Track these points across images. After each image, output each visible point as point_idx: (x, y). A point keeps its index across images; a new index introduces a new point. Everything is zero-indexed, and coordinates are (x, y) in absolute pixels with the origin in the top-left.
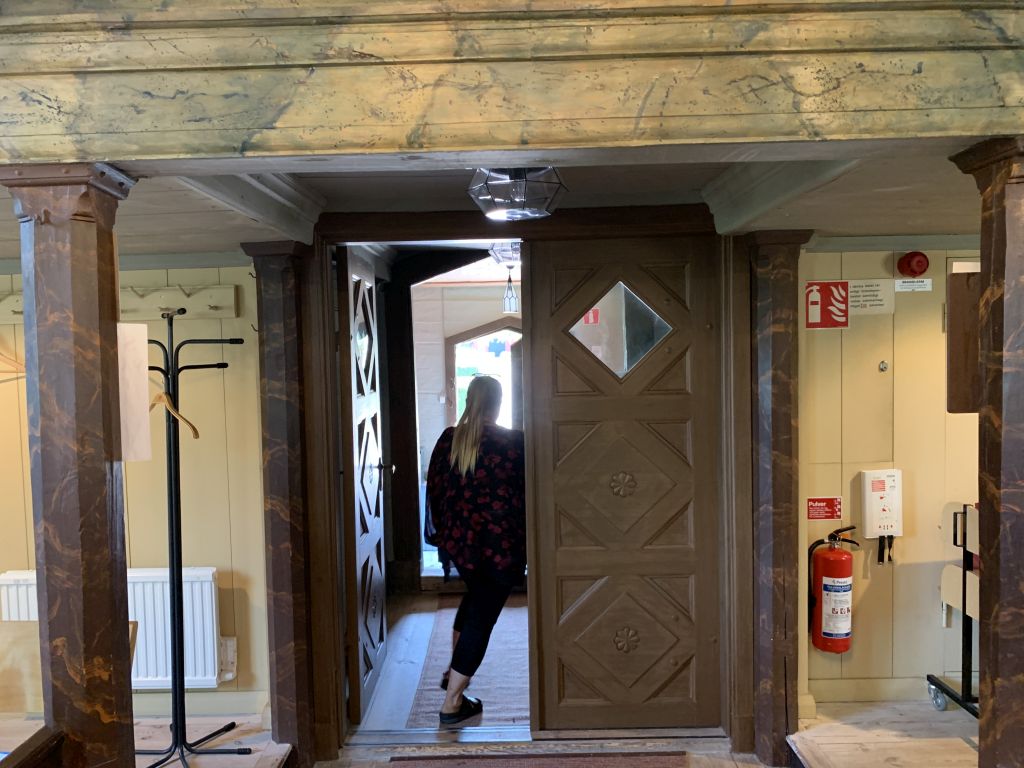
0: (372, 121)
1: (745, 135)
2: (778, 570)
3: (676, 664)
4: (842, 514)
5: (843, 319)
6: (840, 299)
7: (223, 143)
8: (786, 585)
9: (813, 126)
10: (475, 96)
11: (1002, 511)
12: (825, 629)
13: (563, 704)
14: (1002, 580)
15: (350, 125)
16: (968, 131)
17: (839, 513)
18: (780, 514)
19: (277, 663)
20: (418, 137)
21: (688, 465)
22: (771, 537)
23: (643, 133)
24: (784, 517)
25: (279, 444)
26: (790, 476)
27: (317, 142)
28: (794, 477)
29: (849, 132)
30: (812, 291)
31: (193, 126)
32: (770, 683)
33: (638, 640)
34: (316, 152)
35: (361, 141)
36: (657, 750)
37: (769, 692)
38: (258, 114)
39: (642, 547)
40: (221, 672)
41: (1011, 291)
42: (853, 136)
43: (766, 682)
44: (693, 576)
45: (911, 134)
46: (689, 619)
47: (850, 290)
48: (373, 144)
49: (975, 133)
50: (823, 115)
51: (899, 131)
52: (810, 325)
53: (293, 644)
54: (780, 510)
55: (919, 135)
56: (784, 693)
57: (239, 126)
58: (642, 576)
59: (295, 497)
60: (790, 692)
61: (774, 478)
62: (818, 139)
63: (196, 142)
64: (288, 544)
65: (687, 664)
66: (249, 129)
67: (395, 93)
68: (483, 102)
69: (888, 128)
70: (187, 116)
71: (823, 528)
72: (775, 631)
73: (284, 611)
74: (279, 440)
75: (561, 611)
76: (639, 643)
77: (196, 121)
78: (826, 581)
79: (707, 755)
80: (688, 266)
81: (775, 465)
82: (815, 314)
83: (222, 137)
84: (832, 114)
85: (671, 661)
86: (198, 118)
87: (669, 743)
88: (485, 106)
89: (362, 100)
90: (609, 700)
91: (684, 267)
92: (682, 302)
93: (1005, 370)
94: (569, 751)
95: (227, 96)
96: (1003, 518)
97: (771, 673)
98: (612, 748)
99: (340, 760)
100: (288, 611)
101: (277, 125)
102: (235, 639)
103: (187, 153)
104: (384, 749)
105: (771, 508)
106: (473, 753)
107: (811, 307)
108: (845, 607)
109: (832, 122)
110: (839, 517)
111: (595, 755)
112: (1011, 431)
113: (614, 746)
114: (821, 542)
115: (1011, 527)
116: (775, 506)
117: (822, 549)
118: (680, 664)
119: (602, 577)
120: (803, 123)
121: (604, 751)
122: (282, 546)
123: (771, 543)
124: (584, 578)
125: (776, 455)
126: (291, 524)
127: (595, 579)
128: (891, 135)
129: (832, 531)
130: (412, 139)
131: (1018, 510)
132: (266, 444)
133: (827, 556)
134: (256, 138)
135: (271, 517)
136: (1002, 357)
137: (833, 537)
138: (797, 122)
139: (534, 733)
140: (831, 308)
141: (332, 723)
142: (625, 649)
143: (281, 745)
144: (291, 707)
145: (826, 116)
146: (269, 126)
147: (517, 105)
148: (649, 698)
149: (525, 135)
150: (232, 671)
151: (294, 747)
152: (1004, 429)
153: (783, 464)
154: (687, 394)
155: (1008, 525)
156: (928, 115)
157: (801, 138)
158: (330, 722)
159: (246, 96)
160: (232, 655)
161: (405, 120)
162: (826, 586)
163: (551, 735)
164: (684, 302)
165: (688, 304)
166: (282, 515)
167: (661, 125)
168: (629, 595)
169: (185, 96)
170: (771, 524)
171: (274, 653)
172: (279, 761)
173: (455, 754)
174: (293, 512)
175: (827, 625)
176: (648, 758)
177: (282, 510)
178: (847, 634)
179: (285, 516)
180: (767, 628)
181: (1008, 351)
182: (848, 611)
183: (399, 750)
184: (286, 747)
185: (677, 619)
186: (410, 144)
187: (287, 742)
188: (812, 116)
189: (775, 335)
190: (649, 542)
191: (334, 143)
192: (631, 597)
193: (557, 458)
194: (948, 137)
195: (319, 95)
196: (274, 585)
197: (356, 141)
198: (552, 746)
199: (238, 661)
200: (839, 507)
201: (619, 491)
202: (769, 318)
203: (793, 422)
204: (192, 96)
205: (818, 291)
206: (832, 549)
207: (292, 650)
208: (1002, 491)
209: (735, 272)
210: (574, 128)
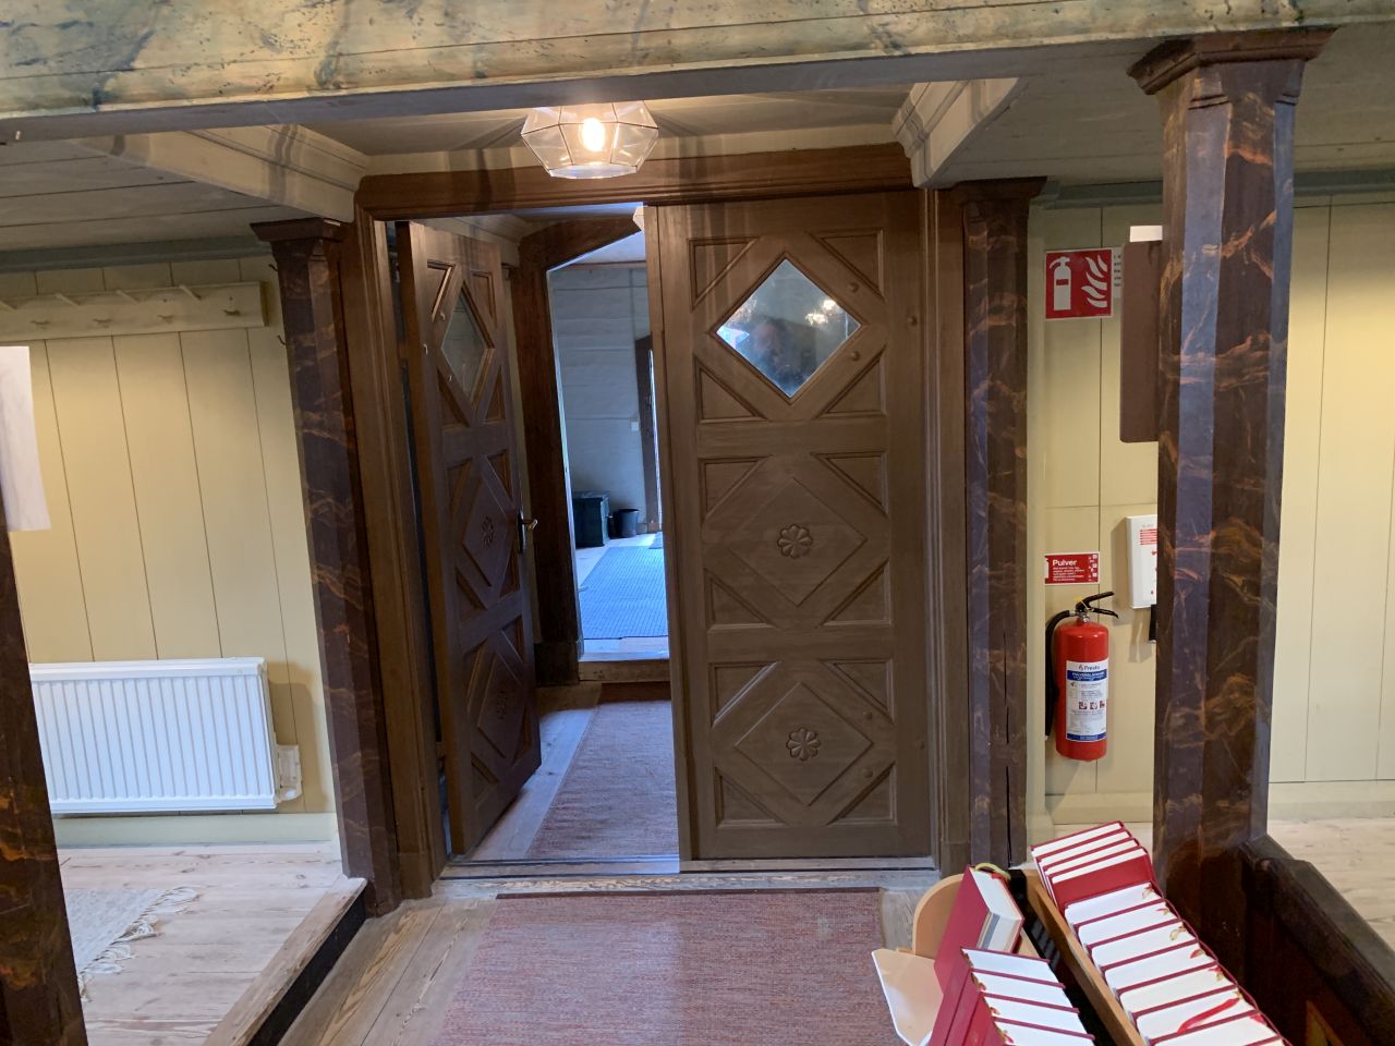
0: (266, 53)
1: (791, 52)
2: (996, 652)
3: (870, 775)
4: (1100, 575)
5: (1103, 304)
6: (1100, 275)
7: (67, 94)
8: (1008, 673)
9: (889, 35)
10: (404, 11)
11: (1176, 577)
12: (1071, 729)
13: (721, 826)
14: (1174, 670)
15: (235, 62)
16: (1117, 32)
17: (1095, 575)
18: (999, 578)
19: (343, 777)
20: (331, 74)
21: (884, 513)
22: (987, 609)
23: (646, 56)
24: (1004, 582)
25: (323, 497)
26: (1013, 527)
27: (194, 87)
28: (1021, 527)
29: (941, 41)
30: (1059, 264)
31: (25, 71)
32: (987, 800)
33: (819, 744)
34: (195, 102)
35: (253, 83)
36: (842, 886)
37: (986, 813)
38: (110, 49)
39: (822, 624)
40: (280, 789)
41: (1191, 268)
42: (949, 48)
43: (983, 800)
44: (891, 661)
45: (1036, 41)
46: (886, 716)
47: (1113, 261)
48: (271, 87)
49: (1129, 35)
50: (902, 17)
51: (1015, 36)
52: (1051, 313)
53: (359, 754)
54: (1000, 572)
55: (1046, 41)
56: (1006, 814)
57: (85, 68)
58: (823, 661)
59: (349, 566)
60: (1013, 811)
61: (991, 530)
62: (897, 53)
63: (30, 94)
64: (344, 627)
65: (885, 775)
66: (98, 72)
67: (293, 11)
68: (416, 18)
69: (999, 34)
70: (15, 57)
71: (1069, 595)
72: (992, 732)
73: (345, 713)
74: (322, 492)
75: (716, 706)
76: (818, 749)
77: (27, 64)
78: (1071, 666)
79: (907, 892)
80: (880, 236)
81: (992, 512)
82: (1063, 297)
83: (64, 85)
84: (917, 15)
85: (864, 770)
86: (30, 58)
87: (858, 877)
88: (419, 24)
89: (250, 23)
90: (782, 821)
91: (875, 236)
92: (873, 287)
93: (1183, 381)
94: (728, 886)
95: (65, 26)
96: (1177, 587)
97: (988, 787)
98: (784, 882)
99: (434, 897)
100: (351, 713)
101: (137, 64)
102: (296, 748)
103: (22, 110)
104: (489, 885)
105: (987, 569)
106: (603, 889)
107: (1057, 288)
108: (1097, 701)
109: (916, 27)
110: (1096, 579)
111: (760, 891)
112: (1188, 466)
113: (787, 880)
114: (1066, 614)
115: (1186, 599)
116: (992, 567)
117: (1066, 625)
118: (876, 774)
119: (767, 663)
120: (873, 31)
121: (773, 887)
122: (337, 630)
123: (988, 616)
124: (747, 665)
125: (995, 499)
126: (346, 601)
127: (760, 665)
128: (1005, 43)
129: (1080, 599)
130: (324, 78)
131: (1195, 576)
132: (310, 496)
133: (1072, 633)
134: (110, 85)
135: (321, 592)
136: (1179, 362)
137: (1081, 607)
138: (866, 30)
139: (684, 863)
140: (1086, 288)
141: (422, 852)
142: (801, 755)
143: (352, 880)
144: (363, 832)
145: (907, 18)
146: (126, 67)
147: (464, 22)
148: (835, 819)
149: (479, 64)
150: (294, 788)
151: (369, 883)
152: (1181, 463)
153: (1003, 510)
154: (883, 416)
155: (1183, 597)
156: (1057, 12)
157: (873, 53)
158: (418, 851)
159: (91, 24)
160: (295, 771)
161: (309, 50)
162: (1070, 672)
163: (704, 865)
164: (877, 287)
165: (881, 288)
166: (333, 589)
167: (669, 42)
168: (804, 685)
169: (11, 29)
170: (987, 592)
171: (336, 765)
172: (347, 900)
173: (580, 890)
174: (348, 585)
175: (1073, 724)
176: (828, 896)
177: (333, 583)
178: (1101, 736)
179: (338, 592)
180: (982, 729)
181: (1186, 354)
182: (1102, 705)
183: (508, 885)
184: (359, 883)
185: (870, 717)
186: (323, 85)
187: (360, 876)
188: (886, 19)
189: (992, 329)
190: (832, 616)
191: (217, 87)
192: (809, 689)
193: (704, 508)
194: (1091, 43)
195: (189, 19)
196: (330, 680)
197: (247, 82)
198: (705, 880)
199: (303, 776)
200: (1095, 566)
201: (790, 550)
202: (985, 306)
203: (1018, 452)
204: (19, 28)
205: (1067, 264)
206: (1080, 623)
207: (359, 762)
208: (1177, 550)
209: (941, 241)
210: (546, 52)
